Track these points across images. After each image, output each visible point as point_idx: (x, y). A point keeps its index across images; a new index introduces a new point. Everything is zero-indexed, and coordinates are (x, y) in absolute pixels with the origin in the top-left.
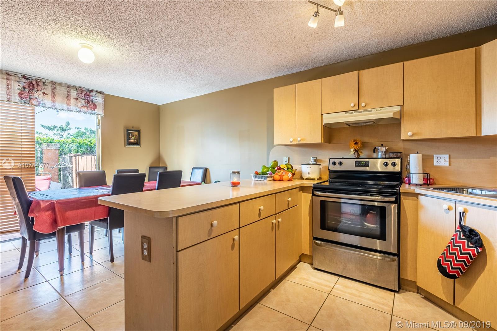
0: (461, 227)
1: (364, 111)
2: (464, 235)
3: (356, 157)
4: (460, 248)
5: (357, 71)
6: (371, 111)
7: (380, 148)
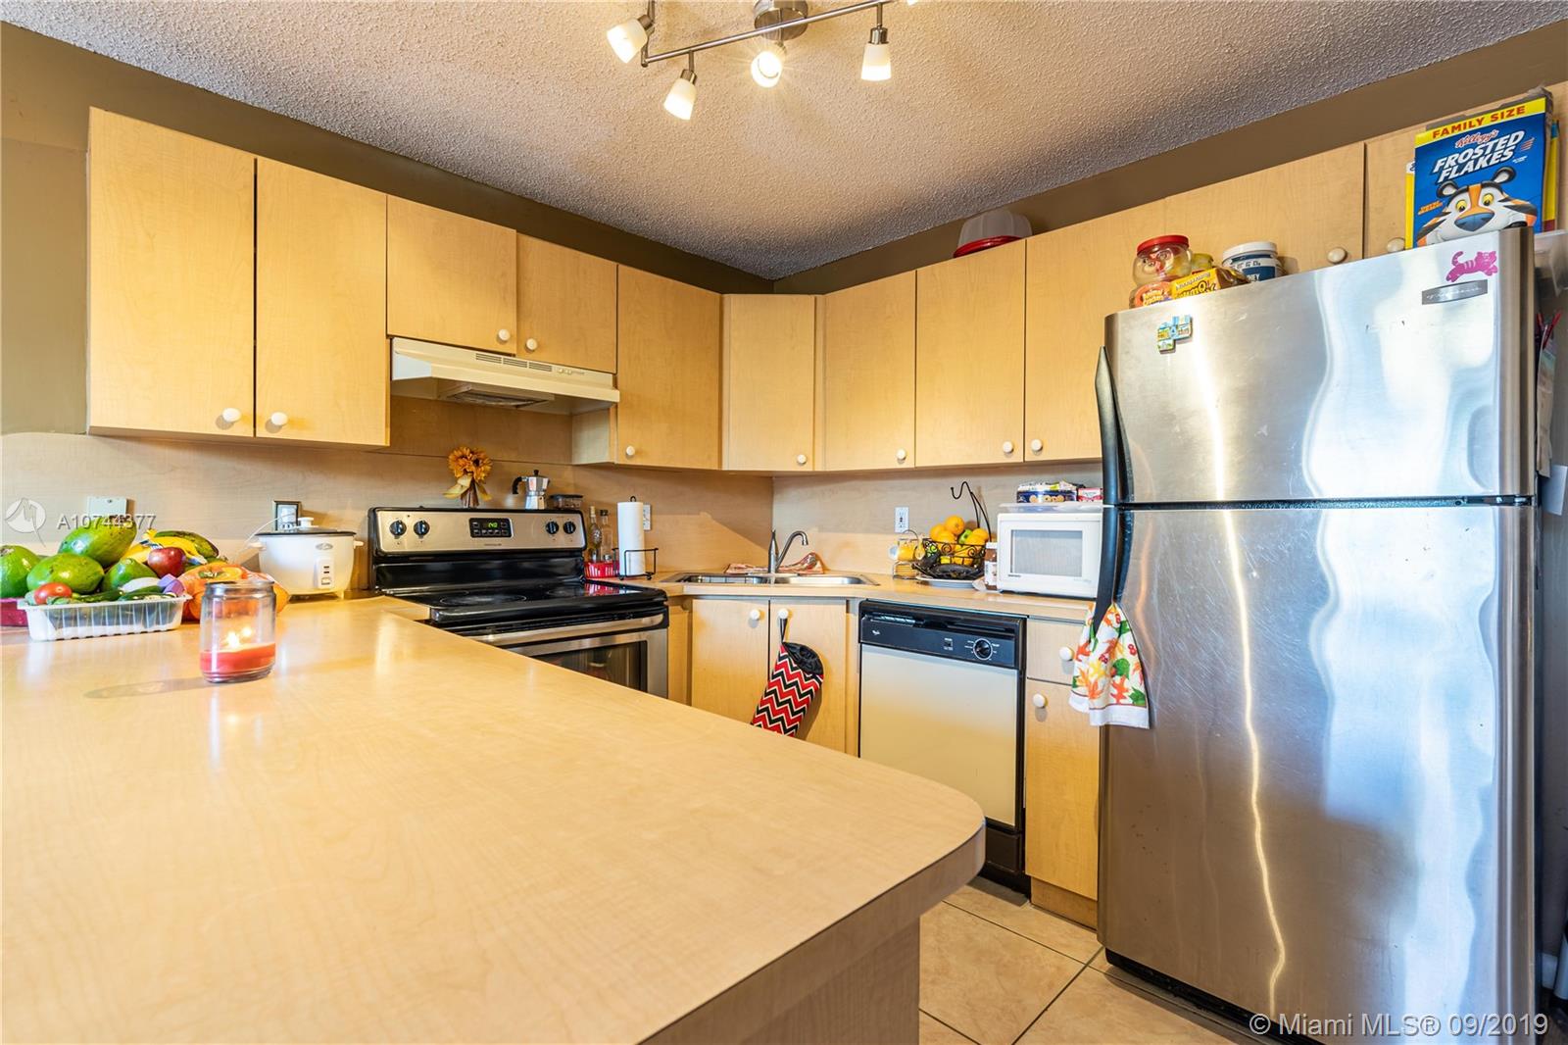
0: (786, 646)
1: (532, 366)
2: (795, 663)
3: (472, 505)
4: (798, 687)
5: (515, 231)
6: (549, 369)
7: (533, 481)
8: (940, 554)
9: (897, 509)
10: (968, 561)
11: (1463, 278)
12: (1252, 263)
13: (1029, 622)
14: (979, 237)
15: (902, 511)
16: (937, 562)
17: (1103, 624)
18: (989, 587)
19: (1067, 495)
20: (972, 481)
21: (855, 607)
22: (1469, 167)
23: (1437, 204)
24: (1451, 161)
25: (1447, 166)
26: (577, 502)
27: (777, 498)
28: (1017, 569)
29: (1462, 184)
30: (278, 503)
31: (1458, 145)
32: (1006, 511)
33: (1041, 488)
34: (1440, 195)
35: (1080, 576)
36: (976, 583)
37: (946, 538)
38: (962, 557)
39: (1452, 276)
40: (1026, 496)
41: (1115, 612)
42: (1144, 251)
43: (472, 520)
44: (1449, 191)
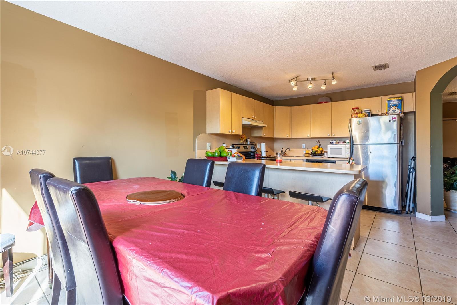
5: (253, 99)
6: (256, 121)
7: (249, 140)
8: (315, 152)
9: (303, 145)
10: (320, 153)
11: (393, 119)
12: (367, 112)
13: (336, 161)
14: (322, 101)
15: (304, 145)
16: (315, 153)
17: (351, 160)
18: (325, 157)
19: (339, 142)
20: (320, 140)
21: (305, 160)
22: (394, 104)
23: (390, 108)
24: (392, 103)
25: (391, 103)
26: (254, 143)
27: (275, 142)
28: (331, 154)
29: (393, 106)
30: (223, 144)
31: (392, 101)
32: (329, 145)
33: (335, 141)
34: (390, 107)
35: (342, 154)
36: (323, 156)
37: (316, 149)
38: (319, 152)
39: (392, 119)
40: (333, 143)
41: (352, 158)
42: (353, 109)
43: (244, 146)
44: (391, 106)
